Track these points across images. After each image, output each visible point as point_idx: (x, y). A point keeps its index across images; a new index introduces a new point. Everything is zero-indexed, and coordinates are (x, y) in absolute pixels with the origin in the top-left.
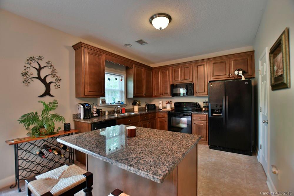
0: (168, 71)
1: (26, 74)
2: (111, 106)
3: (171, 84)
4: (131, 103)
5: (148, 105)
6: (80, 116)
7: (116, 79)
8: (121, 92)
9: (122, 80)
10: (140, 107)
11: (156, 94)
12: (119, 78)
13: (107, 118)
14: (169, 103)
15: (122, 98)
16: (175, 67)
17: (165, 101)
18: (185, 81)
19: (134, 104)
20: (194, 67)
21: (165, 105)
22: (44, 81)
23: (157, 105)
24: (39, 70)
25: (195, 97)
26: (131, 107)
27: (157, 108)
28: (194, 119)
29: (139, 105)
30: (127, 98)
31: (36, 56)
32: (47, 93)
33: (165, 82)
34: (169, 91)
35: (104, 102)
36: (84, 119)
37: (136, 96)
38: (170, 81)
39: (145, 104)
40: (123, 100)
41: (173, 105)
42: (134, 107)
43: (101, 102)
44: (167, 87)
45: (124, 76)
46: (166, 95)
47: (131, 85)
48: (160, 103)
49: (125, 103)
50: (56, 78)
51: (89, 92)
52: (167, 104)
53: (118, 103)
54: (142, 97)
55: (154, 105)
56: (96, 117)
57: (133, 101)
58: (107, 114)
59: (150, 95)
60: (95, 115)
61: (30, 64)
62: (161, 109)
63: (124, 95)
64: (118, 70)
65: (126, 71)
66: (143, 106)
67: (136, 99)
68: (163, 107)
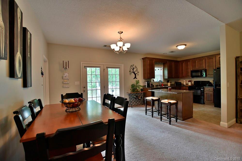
0: (189, 63)
1: (130, 71)
2: (156, 83)
3: (191, 70)
4: (166, 82)
5: (176, 83)
6: (146, 86)
7: (159, 70)
8: (161, 76)
9: (161, 70)
10: (171, 84)
11: (182, 76)
12: (160, 69)
13: (155, 87)
14: (190, 81)
15: (161, 79)
16: (194, 60)
17: (188, 80)
18: (200, 68)
19: (168, 82)
20: (207, 60)
21: (187, 83)
22: (134, 73)
23: (182, 83)
24: (133, 70)
25: (207, 78)
26: (166, 83)
27: (182, 84)
28: (205, 90)
29: (171, 82)
30: (164, 79)
31: (132, 65)
32: (135, 78)
33: (187, 69)
34: (190, 74)
35: (153, 81)
36: (147, 87)
37: (169, 77)
38: (190, 68)
39: (174, 82)
40: (162, 80)
41: (193, 83)
42: (168, 83)
43: (152, 81)
44: (188, 72)
45: (162, 68)
46: (188, 77)
47: (166, 72)
48: (184, 82)
49: (163, 81)
50: (137, 72)
51: (149, 76)
52: (188, 82)
53: (159, 81)
54: (173, 78)
55: (180, 83)
56: (151, 87)
57: (167, 80)
58: (155, 86)
59: (178, 77)
60: (151, 86)
61: (131, 68)
62: (185, 85)
63: (162, 77)
64: (160, 65)
65: (163, 65)
66: (173, 83)
67: (169, 79)
68: (186, 84)
